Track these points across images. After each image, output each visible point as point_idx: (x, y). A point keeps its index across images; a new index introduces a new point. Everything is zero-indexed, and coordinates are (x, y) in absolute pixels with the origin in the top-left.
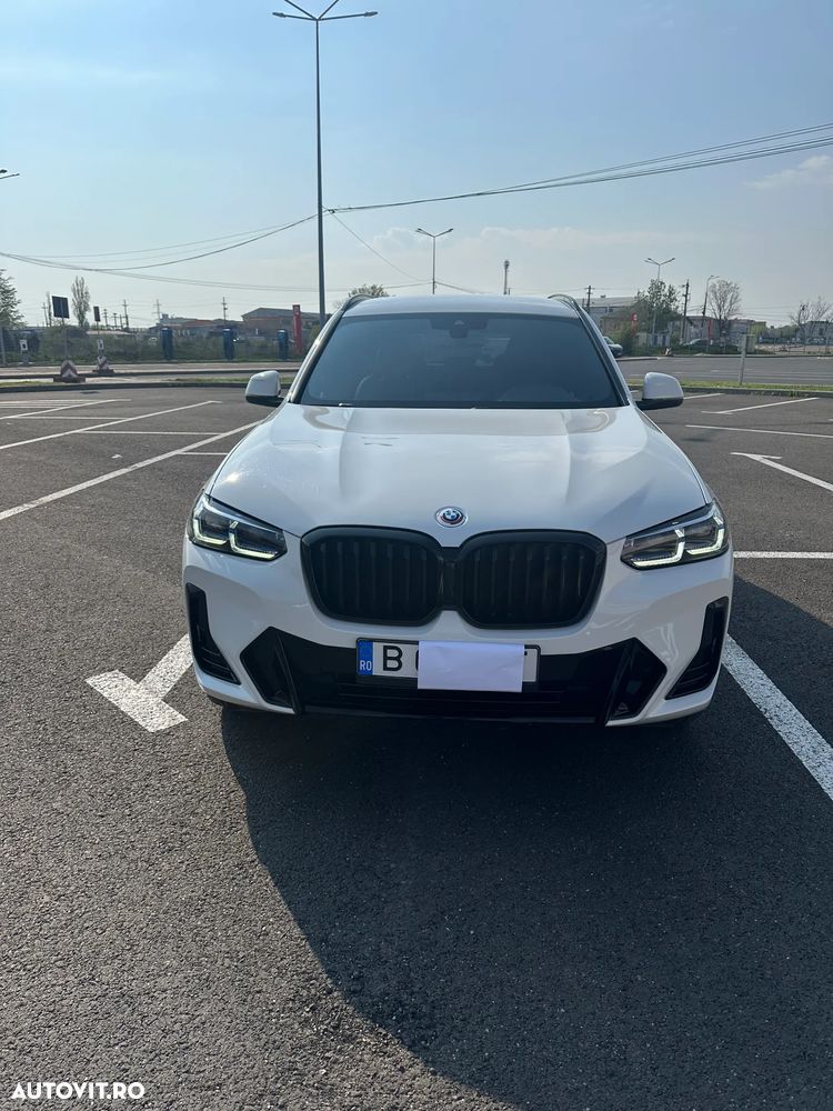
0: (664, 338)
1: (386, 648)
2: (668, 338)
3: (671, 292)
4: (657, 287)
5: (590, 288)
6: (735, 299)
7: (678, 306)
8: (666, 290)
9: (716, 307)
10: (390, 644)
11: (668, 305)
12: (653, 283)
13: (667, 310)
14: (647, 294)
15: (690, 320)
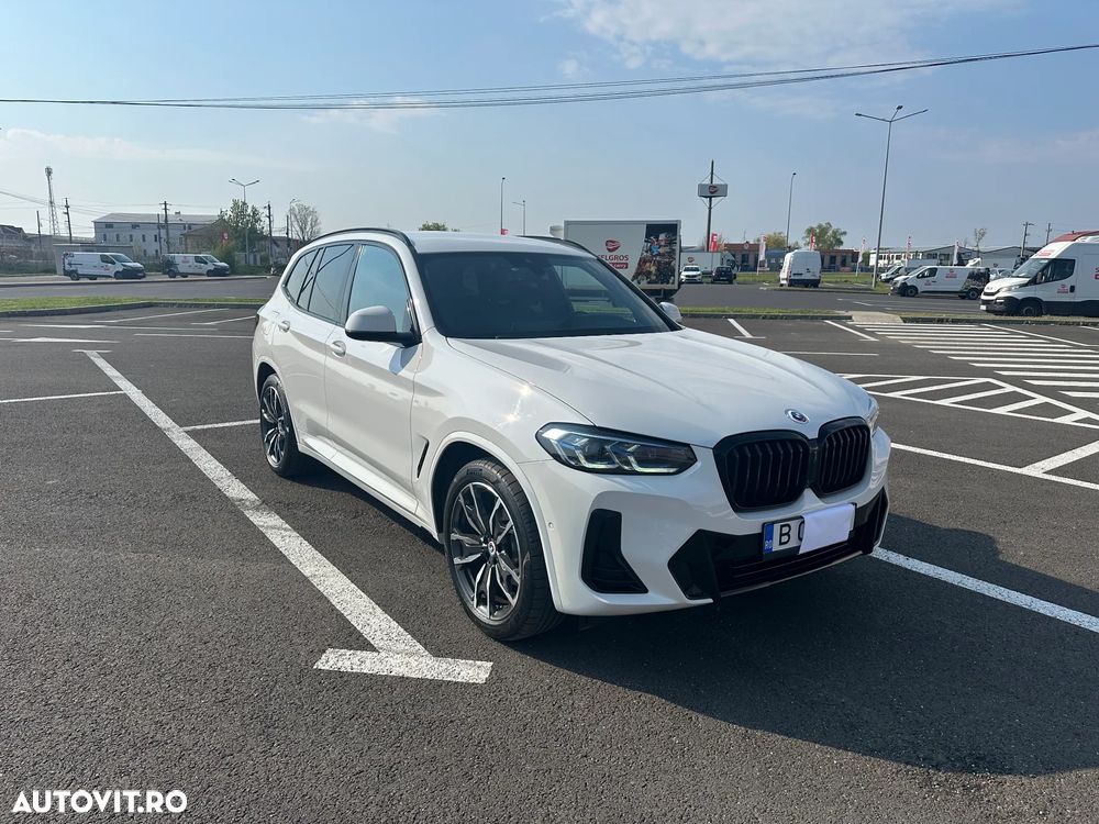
0: (255, 256)
1: (782, 526)
2: (258, 258)
3: (255, 212)
4: (239, 208)
5: (165, 204)
6: (315, 222)
7: (263, 225)
8: (249, 211)
9: (298, 229)
10: (785, 523)
11: (253, 225)
12: (236, 203)
13: (253, 230)
14: (229, 213)
15: (275, 241)
